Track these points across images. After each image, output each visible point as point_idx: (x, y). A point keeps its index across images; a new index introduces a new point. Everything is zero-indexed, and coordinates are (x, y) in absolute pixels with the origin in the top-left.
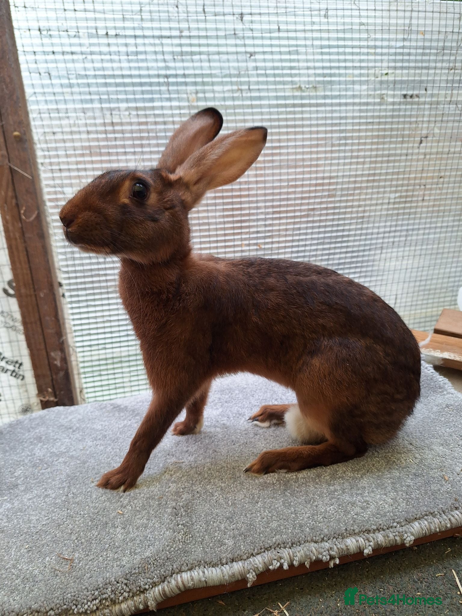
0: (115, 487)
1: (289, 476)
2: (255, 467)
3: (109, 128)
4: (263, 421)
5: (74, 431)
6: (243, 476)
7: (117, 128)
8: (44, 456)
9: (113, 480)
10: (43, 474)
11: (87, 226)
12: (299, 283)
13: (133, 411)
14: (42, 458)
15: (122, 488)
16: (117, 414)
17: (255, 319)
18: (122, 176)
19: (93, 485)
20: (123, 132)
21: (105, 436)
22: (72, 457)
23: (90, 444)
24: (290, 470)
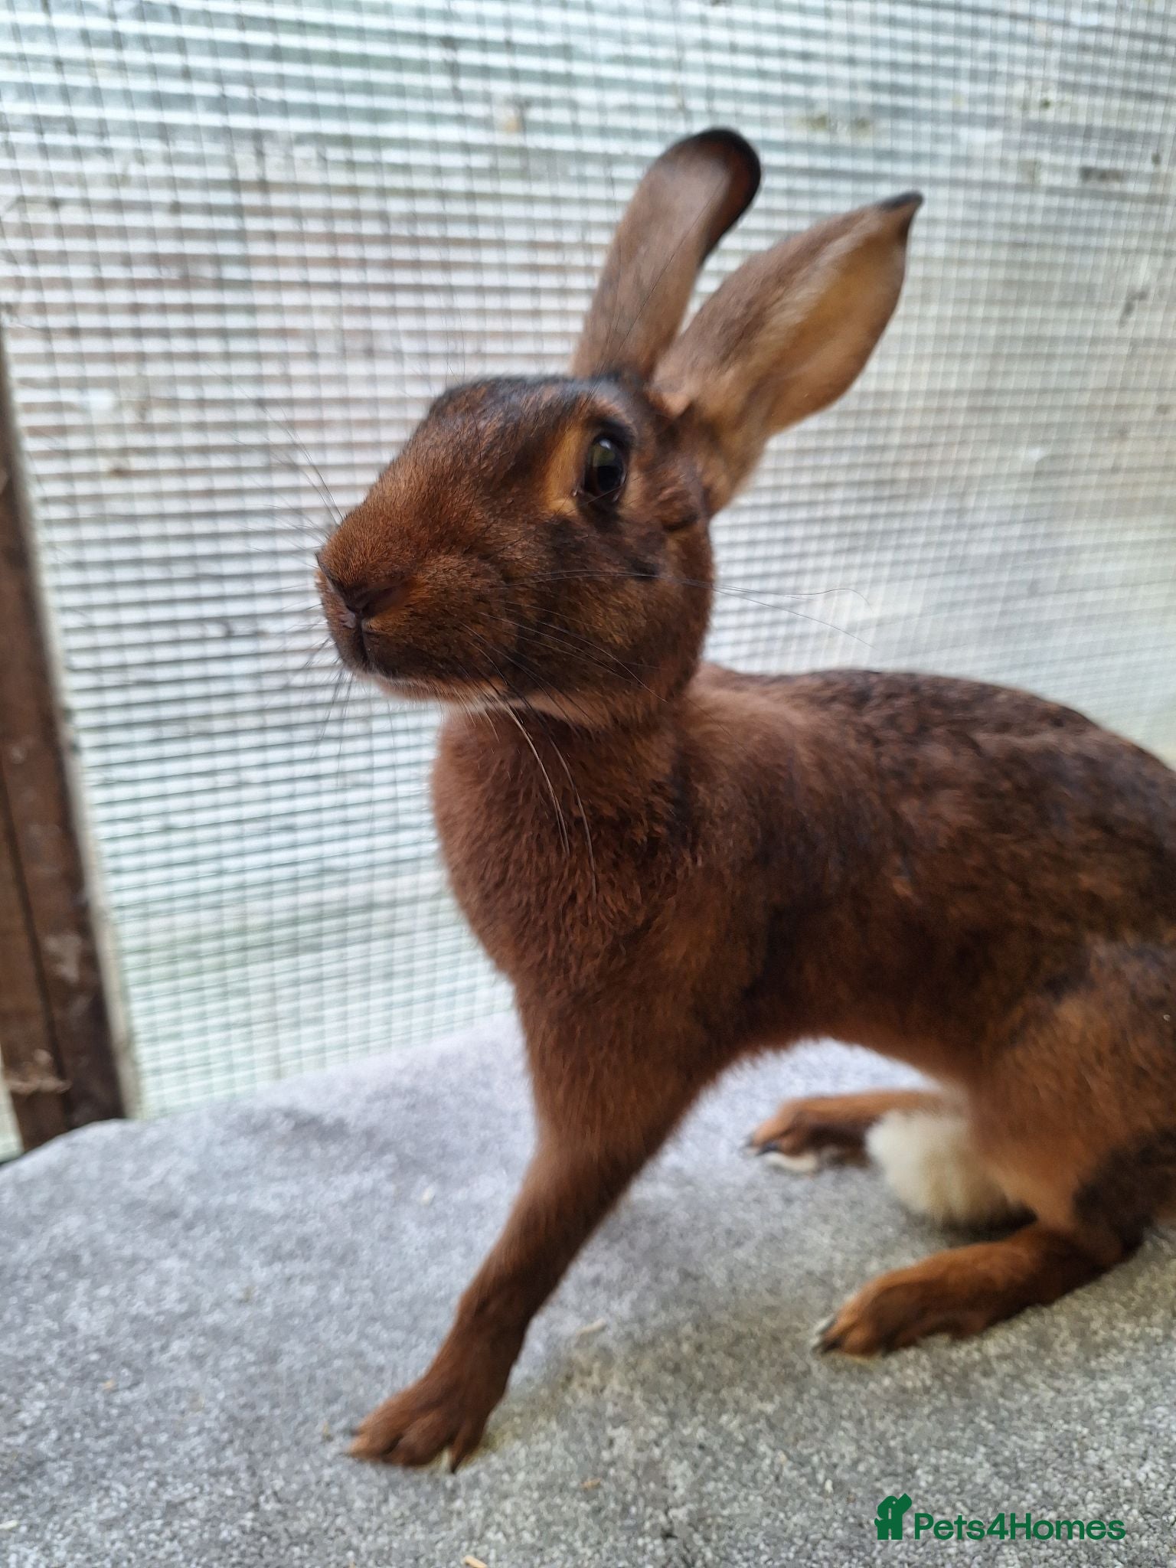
0: (418, 1460)
1: (962, 1354)
2: (857, 1337)
3: (251, 199)
4: (795, 1152)
5: (189, 1226)
6: (820, 1370)
7: (278, 200)
8: (110, 1332)
9: (412, 1436)
10: (126, 1408)
11: (447, 614)
12: (1016, 759)
13: (369, 1134)
14: (107, 1342)
15: (446, 1458)
16: (316, 1150)
17: (901, 887)
18: (549, 408)
19: (333, 1449)
20: (297, 214)
21: (305, 1243)
22: (216, 1333)
23: (261, 1274)
24: (960, 1332)
